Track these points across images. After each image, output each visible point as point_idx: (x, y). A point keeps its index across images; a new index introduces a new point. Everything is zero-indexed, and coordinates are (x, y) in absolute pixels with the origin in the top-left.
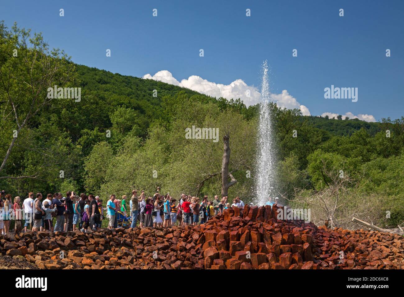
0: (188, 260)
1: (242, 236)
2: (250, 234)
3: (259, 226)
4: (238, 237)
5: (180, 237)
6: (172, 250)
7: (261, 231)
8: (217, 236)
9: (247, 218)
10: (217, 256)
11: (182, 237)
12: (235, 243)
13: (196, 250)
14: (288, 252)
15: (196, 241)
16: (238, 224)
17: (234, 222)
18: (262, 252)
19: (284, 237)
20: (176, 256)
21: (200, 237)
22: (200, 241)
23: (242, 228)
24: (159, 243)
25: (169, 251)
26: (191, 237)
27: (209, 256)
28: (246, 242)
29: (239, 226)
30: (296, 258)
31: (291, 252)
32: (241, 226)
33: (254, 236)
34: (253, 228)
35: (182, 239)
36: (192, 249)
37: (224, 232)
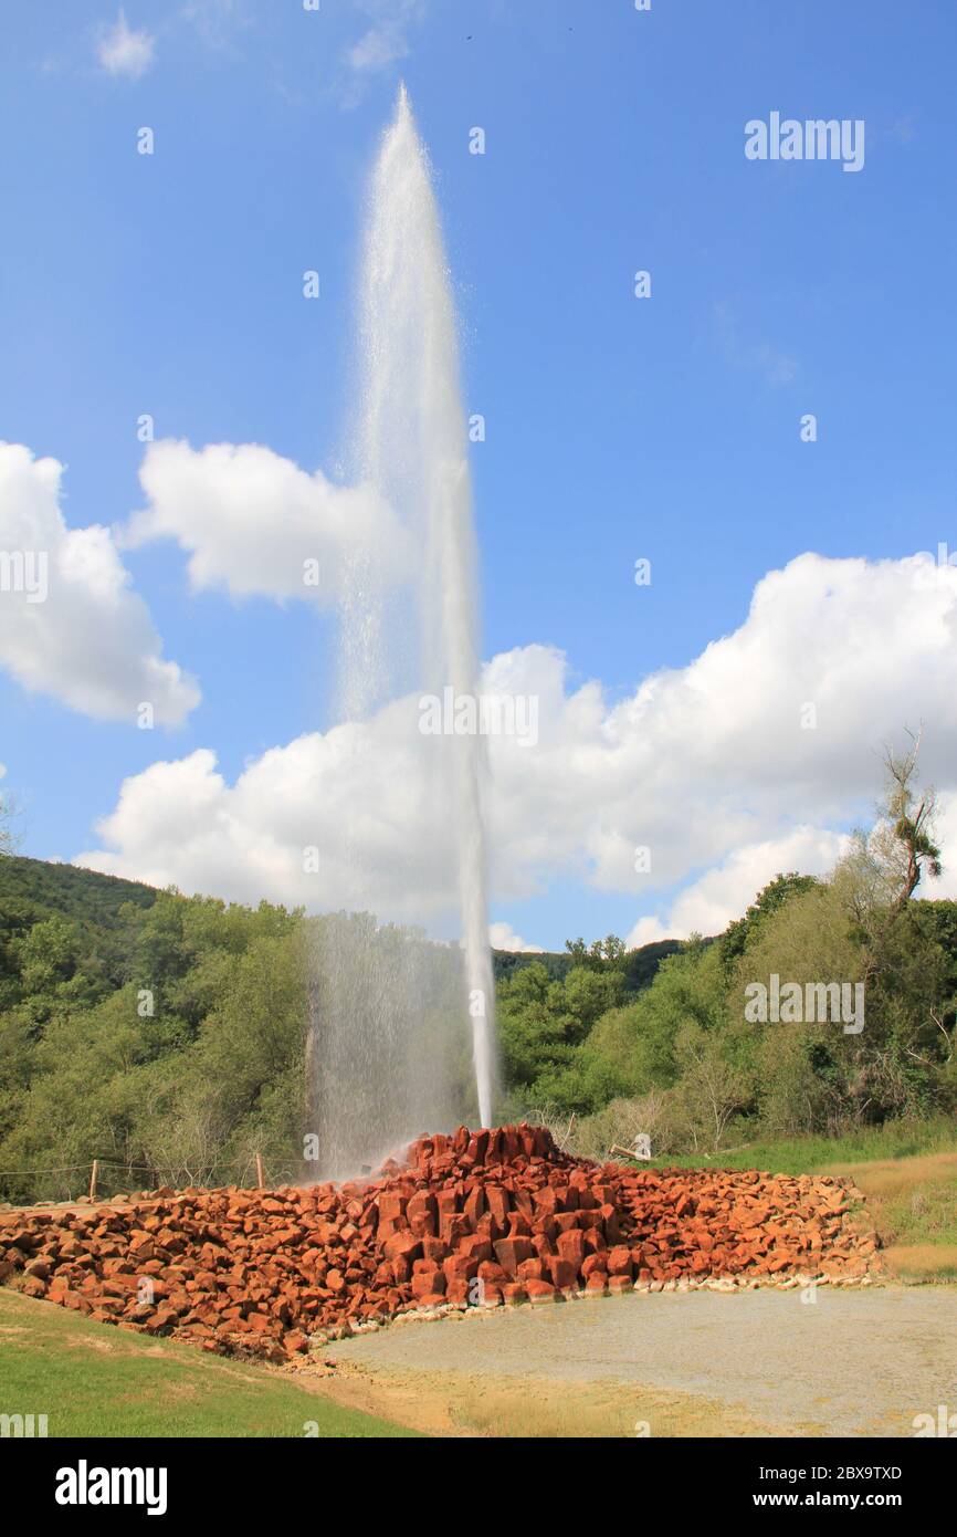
0: (356, 1265)
1: (469, 1200)
2: (485, 1195)
3: (500, 1175)
4: (459, 1202)
5: (319, 1212)
6: (313, 1244)
7: (509, 1184)
8: (409, 1205)
9: (466, 1158)
10: (418, 1252)
11: (321, 1213)
12: (456, 1218)
13: (364, 1240)
14: (572, 1228)
15: (357, 1219)
16: (450, 1174)
17: (441, 1170)
18: (518, 1233)
19: (559, 1196)
20: (326, 1258)
21: (365, 1209)
22: (368, 1218)
23: (461, 1182)
24: (277, 1229)
25: (306, 1247)
26: (344, 1212)
27: (402, 1254)
28: (478, 1216)
29: (453, 1179)
30: (593, 1240)
31: (579, 1227)
32: (458, 1178)
33: (496, 1198)
34: (487, 1179)
35: (324, 1217)
36: (356, 1241)
37: (424, 1194)
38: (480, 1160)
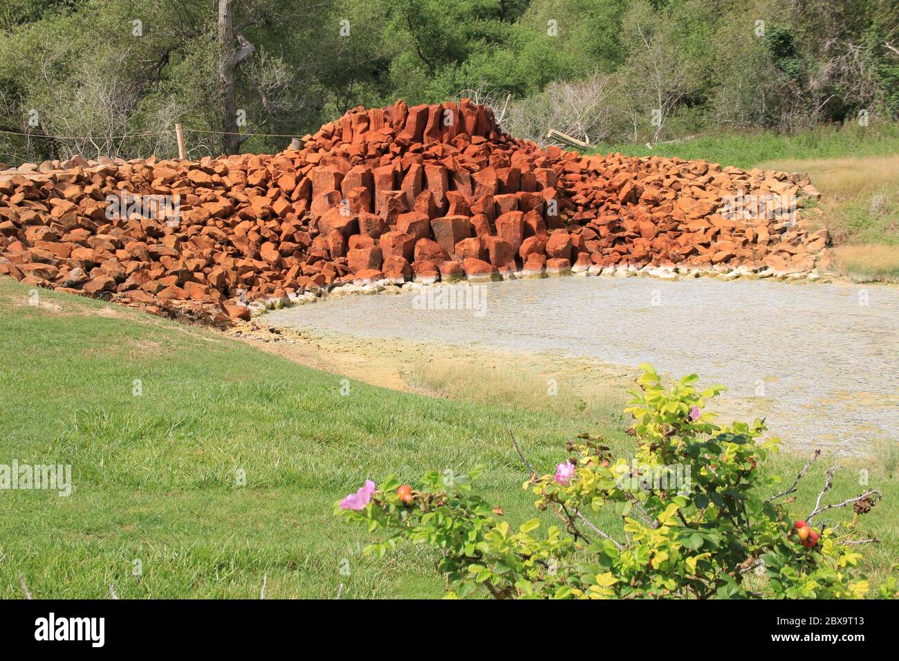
0: (290, 238)
1: (406, 178)
2: (424, 173)
3: (439, 154)
4: (397, 179)
5: (248, 185)
6: (245, 217)
7: (449, 163)
8: (344, 180)
9: (405, 136)
10: (354, 227)
11: (252, 186)
12: (394, 195)
13: (298, 213)
14: (512, 210)
15: (290, 193)
16: (387, 151)
17: (378, 146)
18: (457, 212)
19: (500, 177)
20: (258, 231)
21: (297, 183)
22: (300, 193)
23: (398, 159)
24: (206, 201)
25: (237, 219)
26: (275, 185)
27: (337, 229)
28: (416, 194)
29: (390, 155)
30: (533, 223)
31: (519, 209)
32: (395, 155)
33: (435, 178)
34: (426, 157)
35: (254, 190)
36: (289, 215)
37: (360, 169)
38: (418, 137)
